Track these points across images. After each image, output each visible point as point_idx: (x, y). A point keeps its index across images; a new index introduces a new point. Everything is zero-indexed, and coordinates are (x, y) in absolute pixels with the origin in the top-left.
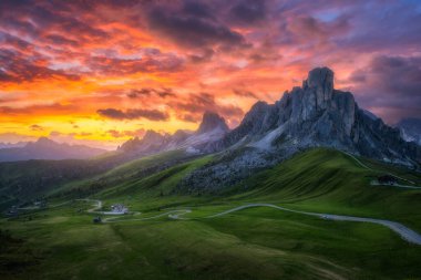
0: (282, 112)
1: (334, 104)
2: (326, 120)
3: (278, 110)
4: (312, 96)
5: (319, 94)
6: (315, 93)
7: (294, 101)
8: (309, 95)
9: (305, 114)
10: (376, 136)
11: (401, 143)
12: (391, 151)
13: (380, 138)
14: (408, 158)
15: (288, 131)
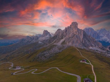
0: (64, 34)
1: (78, 33)
2: (75, 38)
3: (64, 33)
4: (72, 30)
5: (74, 30)
6: (73, 29)
7: (67, 31)
8: (71, 30)
9: (70, 35)
10: (89, 41)
11: (95, 42)
12: (93, 44)
13: (90, 41)
14: (97, 46)
15: (66, 40)
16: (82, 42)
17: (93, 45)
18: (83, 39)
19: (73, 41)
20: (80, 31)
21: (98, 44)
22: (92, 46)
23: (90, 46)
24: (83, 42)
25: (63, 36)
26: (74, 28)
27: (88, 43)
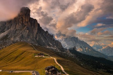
2: (26, 30)
4: (21, 19)
9: (18, 27)
10: (45, 38)
13: (47, 38)
14: (55, 46)
15: (9, 33)
16: (36, 38)
17: (51, 44)
18: (37, 34)
19: (22, 36)
20: (33, 22)
21: (57, 44)
22: (49, 45)
23: (47, 45)
25: (5, 27)
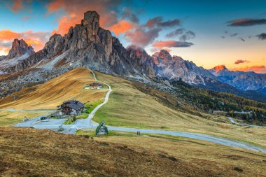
0: (66, 43)
1: (98, 38)
2: (92, 50)
4: (85, 31)
5: (88, 29)
6: (86, 29)
8: (82, 30)
9: (80, 45)
10: (127, 61)
11: (141, 65)
12: (135, 70)
13: (129, 61)
14: (144, 75)
15: (68, 56)
16: (110, 62)
18: (112, 54)
19: (86, 58)
20: (103, 35)
21: (148, 71)
22: (133, 73)
23: (129, 73)
24: (112, 63)
25: (63, 47)
26: (91, 26)
27: (124, 67)
